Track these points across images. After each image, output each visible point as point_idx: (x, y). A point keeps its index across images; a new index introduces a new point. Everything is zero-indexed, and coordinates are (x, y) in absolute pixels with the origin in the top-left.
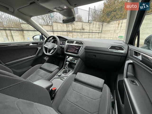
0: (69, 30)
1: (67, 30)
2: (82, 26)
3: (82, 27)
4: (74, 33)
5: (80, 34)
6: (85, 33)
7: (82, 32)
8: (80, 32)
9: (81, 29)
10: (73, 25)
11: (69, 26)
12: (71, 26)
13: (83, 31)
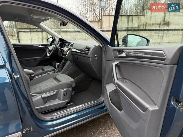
0: (132, 28)
1: (128, 28)
2: (162, 19)
3: (164, 18)
4: (142, 32)
5: (158, 35)
6: (170, 32)
7: (164, 30)
8: (159, 30)
9: (160, 25)
10: (142, 17)
11: (132, 19)
12: (137, 19)
13: (166, 27)
